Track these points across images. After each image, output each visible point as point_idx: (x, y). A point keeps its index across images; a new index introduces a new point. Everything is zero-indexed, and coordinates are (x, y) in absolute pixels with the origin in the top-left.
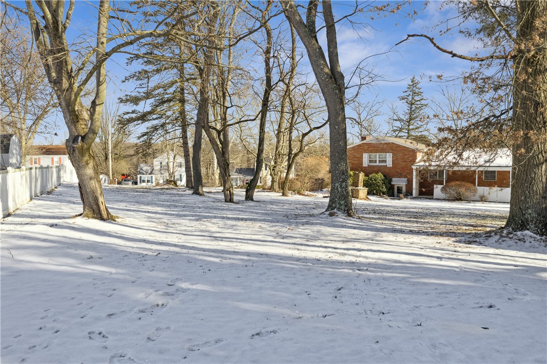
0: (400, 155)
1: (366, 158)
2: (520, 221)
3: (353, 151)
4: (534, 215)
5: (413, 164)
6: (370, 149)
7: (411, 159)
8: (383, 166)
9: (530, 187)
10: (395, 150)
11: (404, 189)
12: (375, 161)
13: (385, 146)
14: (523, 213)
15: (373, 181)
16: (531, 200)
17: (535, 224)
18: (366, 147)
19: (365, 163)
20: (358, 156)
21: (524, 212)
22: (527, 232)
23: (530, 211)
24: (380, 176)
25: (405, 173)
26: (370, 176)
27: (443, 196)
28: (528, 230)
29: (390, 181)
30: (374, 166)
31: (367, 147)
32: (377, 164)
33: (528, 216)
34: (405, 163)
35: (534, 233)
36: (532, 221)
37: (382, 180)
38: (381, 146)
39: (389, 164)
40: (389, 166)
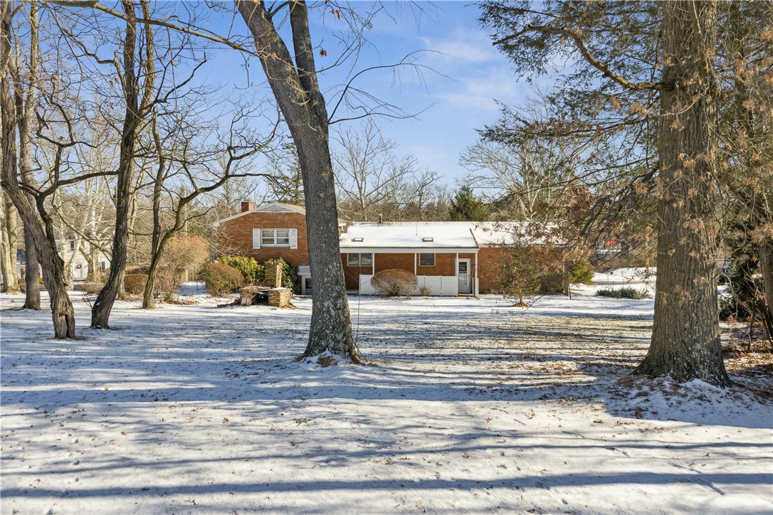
1: (257, 235)
2: (685, 364)
3: (236, 225)
4: (705, 353)
6: (263, 222)
8: (284, 248)
9: (697, 307)
10: (300, 224)
12: (272, 241)
13: (287, 218)
14: (688, 350)
16: (700, 328)
17: (709, 367)
18: (257, 219)
19: (257, 242)
20: (246, 233)
21: (690, 349)
22: (697, 382)
23: (698, 346)
27: (372, 289)
28: (698, 377)
29: (296, 270)
30: (270, 248)
31: (259, 218)
32: (275, 244)
33: (697, 354)
35: (710, 383)
36: (702, 363)
37: (286, 270)
38: (280, 218)
39: (293, 244)
40: (293, 248)
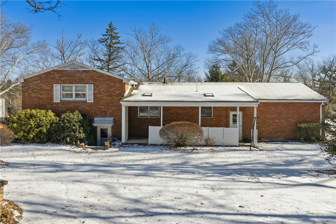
0: (103, 87)
1: (57, 90)
3: (39, 82)
5: (120, 99)
6: (63, 79)
7: (118, 92)
8: (81, 102)
10: (96, 81)
11: (109, 132)
12: (71, 95)
13: (84, 75)
15: (65, 123)
18: (57, 76)
19: (57, 97)
20: (47, 88)
24: (76, 116)
25: (111, 111)
26: (63, 116)
27: (160, 140)
29: (91, 121)
30: (69, 102)
31: (59, 75)
32: (74, 98)
34: (111, 98)
37: (80, 121)
38: (78, 75)
39: (90, 98)
40: (90, 102)
